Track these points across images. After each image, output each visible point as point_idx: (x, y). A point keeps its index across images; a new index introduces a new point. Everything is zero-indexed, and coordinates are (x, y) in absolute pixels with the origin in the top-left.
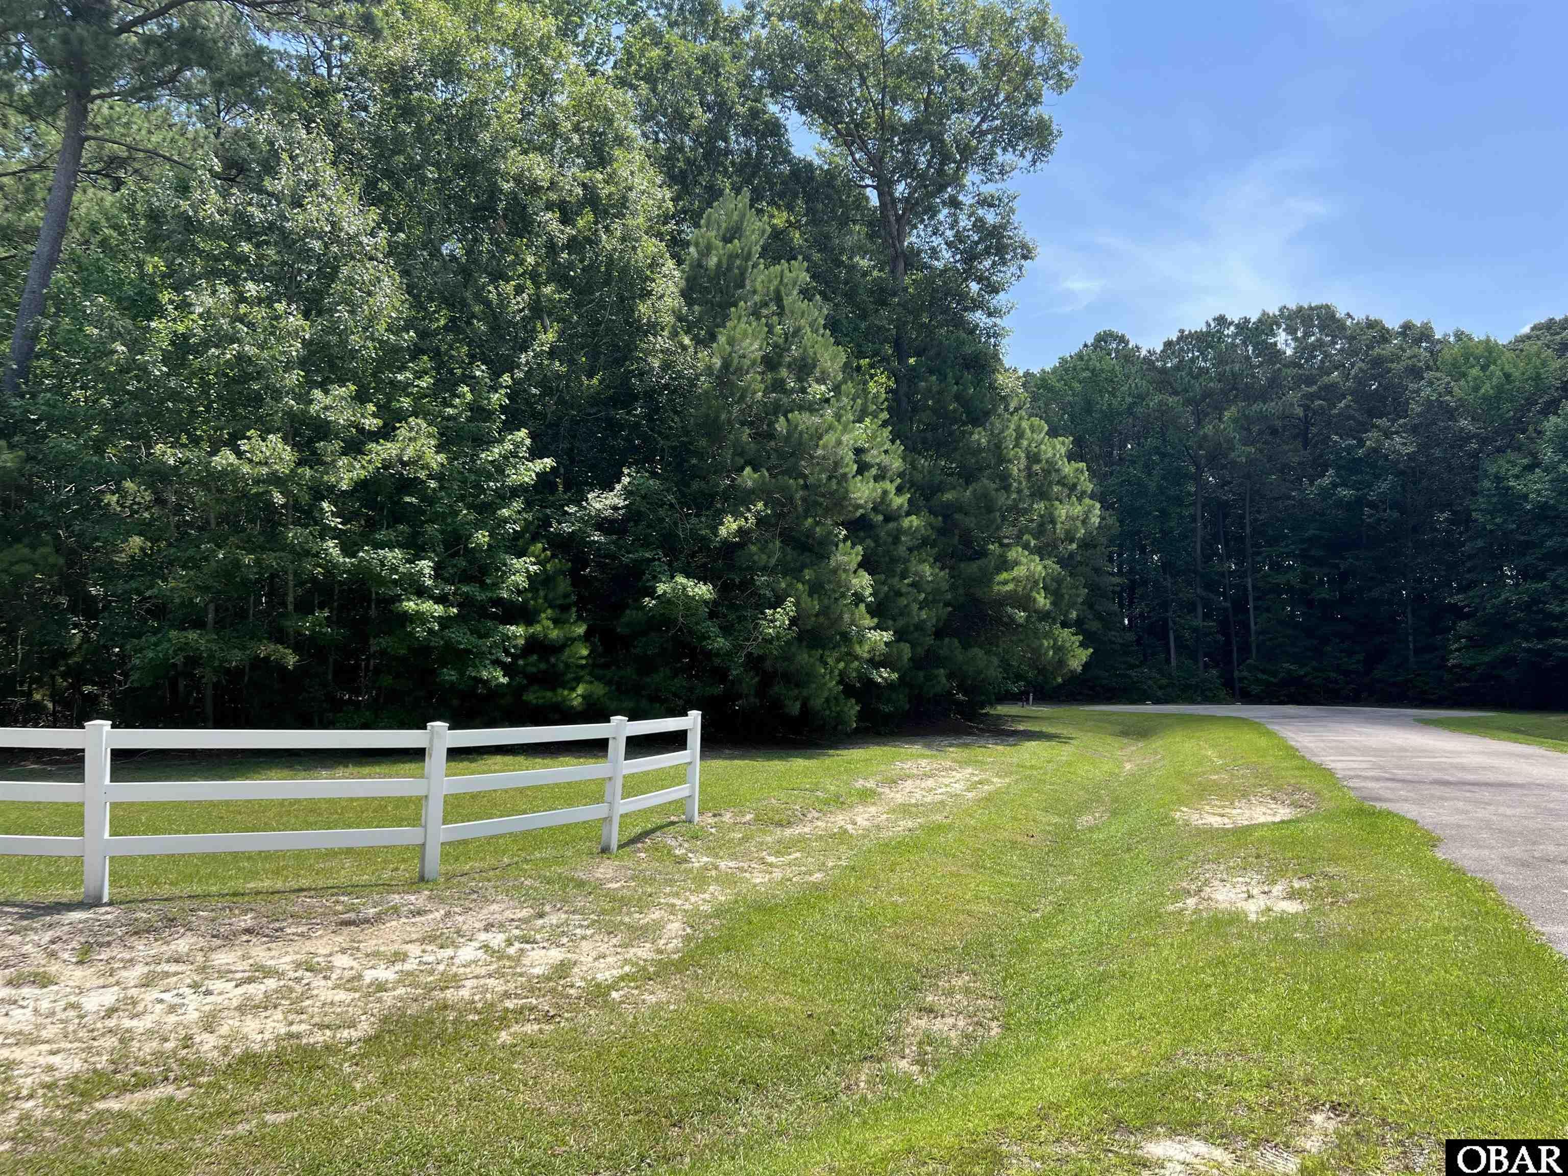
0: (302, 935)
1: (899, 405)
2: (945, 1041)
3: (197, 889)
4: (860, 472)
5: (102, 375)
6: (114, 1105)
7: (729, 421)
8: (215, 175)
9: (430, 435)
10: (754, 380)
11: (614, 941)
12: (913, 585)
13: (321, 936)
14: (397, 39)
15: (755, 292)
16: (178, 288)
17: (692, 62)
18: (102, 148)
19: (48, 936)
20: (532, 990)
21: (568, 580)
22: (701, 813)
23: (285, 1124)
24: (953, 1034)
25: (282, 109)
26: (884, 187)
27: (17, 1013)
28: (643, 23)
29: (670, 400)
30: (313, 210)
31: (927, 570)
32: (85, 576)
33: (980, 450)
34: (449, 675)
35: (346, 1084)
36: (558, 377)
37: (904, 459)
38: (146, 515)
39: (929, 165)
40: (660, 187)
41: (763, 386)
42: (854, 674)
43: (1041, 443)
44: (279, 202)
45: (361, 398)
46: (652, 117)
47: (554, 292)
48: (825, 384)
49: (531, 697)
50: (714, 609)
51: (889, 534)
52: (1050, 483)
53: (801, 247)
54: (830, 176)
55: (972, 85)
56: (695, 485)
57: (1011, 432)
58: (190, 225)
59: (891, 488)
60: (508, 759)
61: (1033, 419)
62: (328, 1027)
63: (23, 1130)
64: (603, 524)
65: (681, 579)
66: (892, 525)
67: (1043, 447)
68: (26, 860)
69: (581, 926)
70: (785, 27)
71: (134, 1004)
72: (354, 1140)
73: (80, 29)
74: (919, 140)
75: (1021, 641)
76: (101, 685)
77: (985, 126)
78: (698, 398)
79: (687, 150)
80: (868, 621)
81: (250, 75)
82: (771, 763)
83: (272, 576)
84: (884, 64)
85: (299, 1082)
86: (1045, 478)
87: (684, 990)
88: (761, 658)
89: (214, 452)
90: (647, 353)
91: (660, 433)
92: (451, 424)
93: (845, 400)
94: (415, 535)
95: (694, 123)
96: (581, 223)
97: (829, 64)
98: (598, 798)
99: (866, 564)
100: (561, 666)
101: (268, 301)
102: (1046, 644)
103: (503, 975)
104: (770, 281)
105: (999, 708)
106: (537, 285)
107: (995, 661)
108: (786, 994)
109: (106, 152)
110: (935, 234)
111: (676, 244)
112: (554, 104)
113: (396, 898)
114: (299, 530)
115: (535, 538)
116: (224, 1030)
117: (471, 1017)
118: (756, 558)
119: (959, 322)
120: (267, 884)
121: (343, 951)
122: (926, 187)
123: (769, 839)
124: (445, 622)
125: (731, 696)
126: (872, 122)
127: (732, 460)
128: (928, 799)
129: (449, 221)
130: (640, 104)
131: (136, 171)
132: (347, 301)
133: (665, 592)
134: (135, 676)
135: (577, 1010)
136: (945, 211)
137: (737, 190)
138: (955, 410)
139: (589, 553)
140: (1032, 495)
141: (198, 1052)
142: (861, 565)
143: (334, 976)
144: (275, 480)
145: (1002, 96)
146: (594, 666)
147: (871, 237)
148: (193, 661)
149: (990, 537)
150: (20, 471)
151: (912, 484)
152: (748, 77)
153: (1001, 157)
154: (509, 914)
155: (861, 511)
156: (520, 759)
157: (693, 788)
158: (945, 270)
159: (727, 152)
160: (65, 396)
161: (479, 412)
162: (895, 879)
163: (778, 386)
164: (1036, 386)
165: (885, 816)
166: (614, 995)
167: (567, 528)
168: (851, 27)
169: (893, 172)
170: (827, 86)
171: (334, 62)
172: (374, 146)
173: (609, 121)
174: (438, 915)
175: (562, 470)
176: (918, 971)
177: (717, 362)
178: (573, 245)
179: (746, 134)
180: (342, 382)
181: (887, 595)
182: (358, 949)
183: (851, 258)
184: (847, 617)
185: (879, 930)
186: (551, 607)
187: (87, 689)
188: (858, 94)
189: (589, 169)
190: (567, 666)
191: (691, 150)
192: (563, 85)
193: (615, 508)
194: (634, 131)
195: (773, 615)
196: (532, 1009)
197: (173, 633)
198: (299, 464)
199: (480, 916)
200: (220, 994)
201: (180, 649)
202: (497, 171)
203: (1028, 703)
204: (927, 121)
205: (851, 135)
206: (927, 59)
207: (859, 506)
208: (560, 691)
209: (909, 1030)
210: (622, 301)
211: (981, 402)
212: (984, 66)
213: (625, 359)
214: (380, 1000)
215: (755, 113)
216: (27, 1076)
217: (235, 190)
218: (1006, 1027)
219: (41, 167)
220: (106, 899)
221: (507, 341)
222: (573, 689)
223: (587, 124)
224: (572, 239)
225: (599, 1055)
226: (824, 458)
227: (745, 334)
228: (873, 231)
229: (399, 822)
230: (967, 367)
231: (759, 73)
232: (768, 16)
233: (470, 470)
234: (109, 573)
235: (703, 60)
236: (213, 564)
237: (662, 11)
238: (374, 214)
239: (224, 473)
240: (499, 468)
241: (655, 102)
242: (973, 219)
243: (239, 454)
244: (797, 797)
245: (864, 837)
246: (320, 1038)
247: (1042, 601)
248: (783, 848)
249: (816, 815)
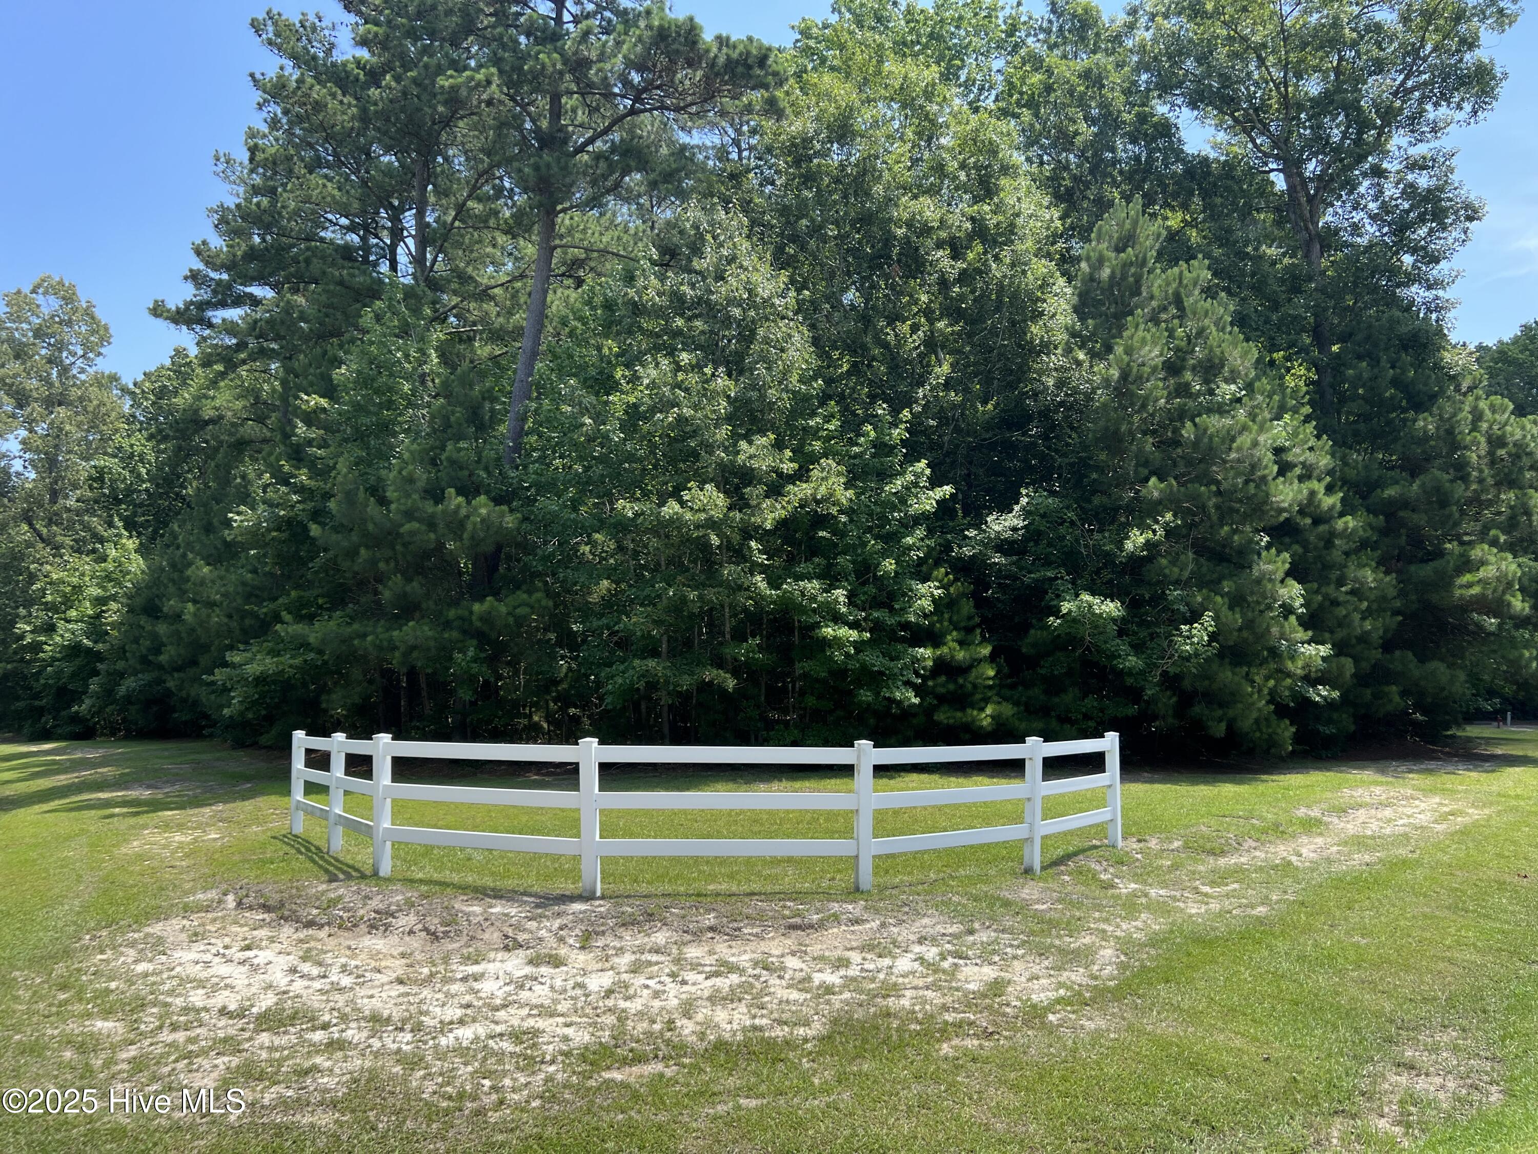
0: (756, 935)
1: (1322, 396)
2: (1432, 1103)
3: (668, 888)
4: (1282, 472)
5: (575, 445)
6: (617, 1076)
7: (1131, 433)
8: (654, 263)
9: (839, 474)
10: (1156, 387)
11: (1046, 963)
12: (1352, 592)
13: (773, 938)
14: (797, 114)
15: (1152, 297)
16: (628, 366)
17: (1075, 80)
18: (566, 253)
19: (557, 923)
20: (968, 1005)
21: (972, 602)
22: (1124, 838)
23: (756, 1108)
24: (1441, 1095)
25: (705, 196)
26: (1292, 168)
27: (537, 988)
28: (1023, 52)
29: (1066, 418)
30: (732, 281)
31: (1369, 576)
32: (568, 615)
33: (1426, 438)
34: (866, 696)
35: (805, 1078)
36: (954, 406)
37: (1333, 455)
38: (612, 561)
39: (1345, 135)
40: (1048, 208)
41: (1165, 393)
42: (1287, 693)
43: (1506, 424)
44: (704, 279)
45: (779, 445)
46: (1036, 142)
47: (947, 326)
48: (1235, 383)
49: (943, 716)
50: (1123, 628)
51: (1320, 537)
52: (1521, 469)
53: (1199, 246)
54: (1229, 167)
55: (1391, 42)
56: (1097, 500)
57: (1465, 414)
58: (637, 309)
59: (1319, 487)
60: (924, 777)
61: (1492, 398)
62: (786, 1023)
63: (549, 1091)
64: (1003, 546)
65: (1086, 597)
66: (1322, 528)
67: (1508, 428)
68: (536, 856)
69: (1011, 946)
70: (1170, 25)
71: (626, 987)
72: (817, 1132)
73: (546, 157)
74: (1330, 113)
75: (1494, 651)
76: (583, 708)
77: (1410, 84)
78: (1096, 411)
79: (1073, 166)
80: (1301, 634)
81: (678, 170)
82: (1196, 788)
83: (711, 609)
84: (1285, 40)
85: (765, 1072)
86: (1513, 463)
87: (1124, 1019)
88: (1178, 677)
89: (662, 504)
90: (1041, 373)
91: (1056, 451)
92: (857, 461)
93: (1260, 398)
94: (830, 566)
95: (1078, 140)
96: (971, 256)
97: (1222, 52)
98: (1017, 818)
99: (1296, 572)
100: (969, 686)
101: (697, 367)
102: (1527, 654)
103: (940, 988)
104: (1168, 284)
105: (1468, 728)
106: (931, 321)
107: (1462, 676)
108: (1236, 1033)
109: (569, 256)
110: (1355, 209)
111: (1066, 262)
112: (940, 147)
113: (835, 907)
114: (733, 567)
115: (937, 564)
116: (700, 1017)
117: (913, 1027)
118: (1167, 571)
119: (1392, 301)
120: (724, 886)
121: (793, 954)
122: (1341, 160)
123: (1201, 868)
124: (859, 646)
125: (1148, 716)
126: (1274, 103)
127: (1136, 472)
128: (1388, 831)
129: (849, 274)
130: (1023, 130)
131: (592, 269)
132: (764, 359)
133: (1070, 611)
134: (609, 699)
135: (1016, 1030)
136: (1366, 183)
137: (1128, 198)
138: (1392, 397)
139: (990, 576)
140: (1498, 484)
141: (680, 1035)
142: (1288, 574)
143: (787, 976)
144: (712, 524)
145: (1429, 47)
146: (1001, 686)
147: (1278, 223)
148: (652, 686)
149: (1444, 535)
150: (518, 529)
151: (1345, 482)
152: (1134, 83)
153: (1431, 113)
154: (940, 929)
155: (1285, 515)
156: (935, 777)
157: (1114, 811)
158: (1371, 246)
159: (1115, 162)
160: (548, 465)
161: (882, 448)
162: (1354, 917)
163: (1183, 390)
164: (1492, 360)
165: (1335, 848)
166: (1051, 1017)
167: (967, 551)
168: (1245, 9)
169: (1302, 152)
170: (1220, 75)
171: (743, 146)
172: (781, 215)
173: (993, 151)
174: (875, 924)
175: (960, 496)
176: (1392, 1021)
177: (1115, 373)
178: (964, 277)
179: (1134, 141)
180: (763, 432)
181: (1321, 606)
182: (805, 952)
183: (1256, 249)
184: (1275, 630)
185: (1341, 973)
186: (956, 629)
187: (572, 711)
188: (1256, 77)
189: (976, 203)
190: (975, 686)
191: (1077, 166)
192: (948, 127)
193: (1014, 529)
194: (1018, 158)
195: (1190, 630)
196: (971, 1024)
197: (637, 662)
198: (730, 508)
199: (914, 929)
200: (694, 984)
201: (643, 676)
202: (890, 219)
203: (1505, 723)
204: (1338, 89)
205: (1251, 121)
206: (1336, 23)
207: (1281, 510)
208: (969, 711)
209: (1387, 1086)
210: (1014, 326)
211: (1426, 384)
212: (1405, 19)
213: (1019, 381)
214: (828, 1002)
215: (1143, 118)
216: (549, 1043)
217: (670, 274)
218: (1509, 1093)
219: (522, 276)
220: (598, 894)
221: (904, 379)
222: (982, 709)
223: (973, 160)
224: (963, 272)
225: (1041, 1077)
226: (1239, 461)
227: (1144, 341)
228: (1281, 217)
229: (831, 834)
230: (1405, 348)
231: (1144, 77)
232: (1152, 17)
233: (875, 503)
234: (586, 612)
235: (1086, 75)
236: (665, 601)
237: (1041, 36)
238: (784, 276)
239: (671, 521)
240: (902, 499)
241: (1038, 126)
242: (1401, 186)
243: (682, 503)
244: (1229, 825)
245: (1313, 870)
246: (780, 1032)
247: (1519, 604)
248: (1219, 878)
249: (1254, 844)
